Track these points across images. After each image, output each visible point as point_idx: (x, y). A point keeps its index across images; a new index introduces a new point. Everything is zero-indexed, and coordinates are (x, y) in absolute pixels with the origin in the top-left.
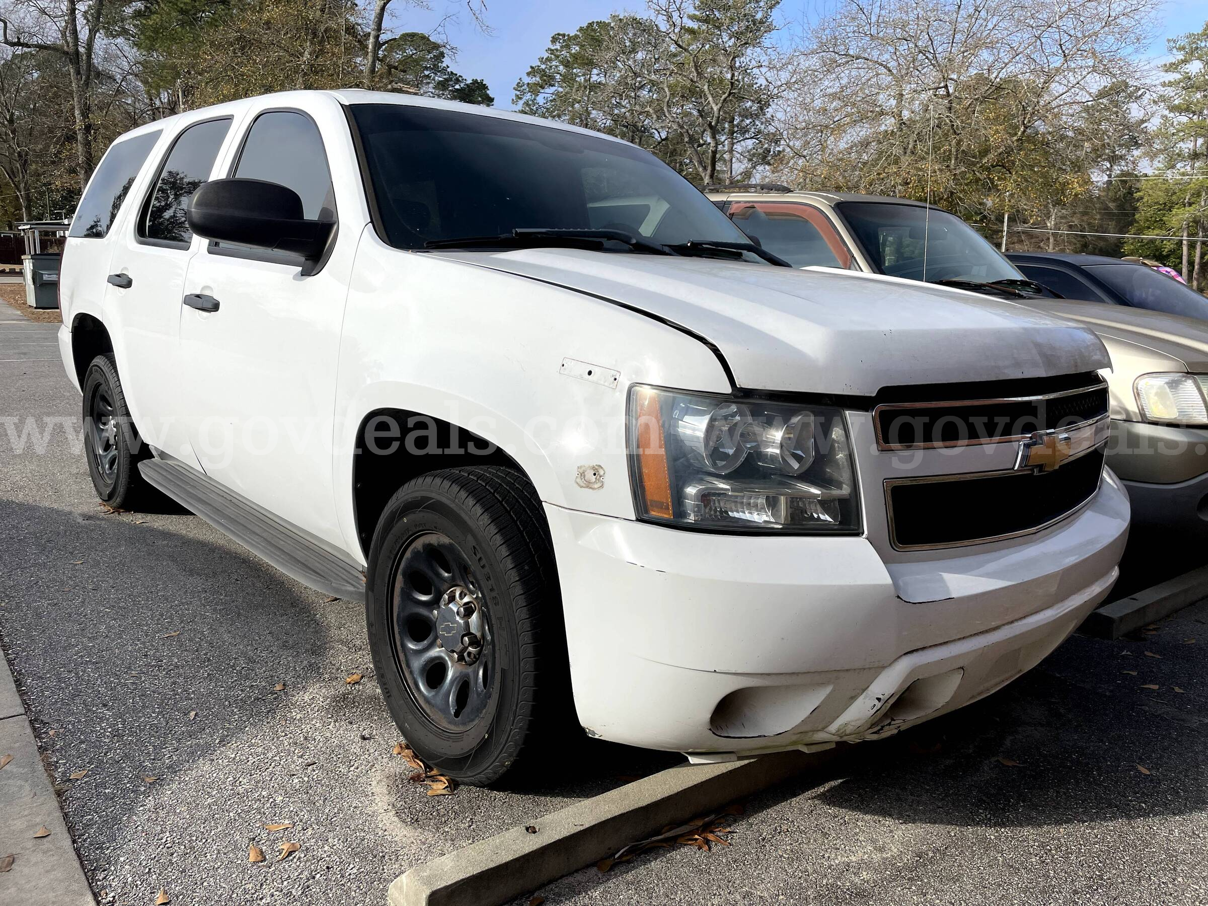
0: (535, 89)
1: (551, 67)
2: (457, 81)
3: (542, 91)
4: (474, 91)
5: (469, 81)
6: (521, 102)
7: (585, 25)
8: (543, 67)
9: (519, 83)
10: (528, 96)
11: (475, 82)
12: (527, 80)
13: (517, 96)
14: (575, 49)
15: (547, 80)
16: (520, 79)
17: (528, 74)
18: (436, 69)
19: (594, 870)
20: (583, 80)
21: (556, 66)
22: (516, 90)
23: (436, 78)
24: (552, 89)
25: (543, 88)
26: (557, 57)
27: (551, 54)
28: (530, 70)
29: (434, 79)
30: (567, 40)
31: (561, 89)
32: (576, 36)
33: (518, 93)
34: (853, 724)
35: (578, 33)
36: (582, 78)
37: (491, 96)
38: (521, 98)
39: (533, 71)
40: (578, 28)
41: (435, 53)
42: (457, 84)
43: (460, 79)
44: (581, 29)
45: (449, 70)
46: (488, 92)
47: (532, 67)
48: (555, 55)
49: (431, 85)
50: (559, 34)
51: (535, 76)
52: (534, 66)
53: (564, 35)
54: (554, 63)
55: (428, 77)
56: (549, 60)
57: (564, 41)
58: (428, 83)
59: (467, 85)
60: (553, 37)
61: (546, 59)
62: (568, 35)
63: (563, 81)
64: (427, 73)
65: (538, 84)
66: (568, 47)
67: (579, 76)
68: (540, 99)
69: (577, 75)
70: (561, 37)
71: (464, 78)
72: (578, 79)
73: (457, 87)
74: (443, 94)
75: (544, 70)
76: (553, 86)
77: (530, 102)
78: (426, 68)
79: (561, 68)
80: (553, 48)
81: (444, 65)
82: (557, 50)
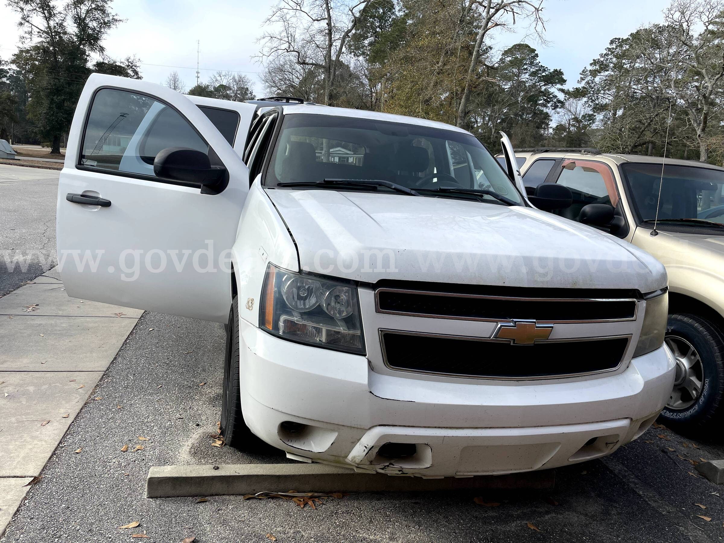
0: (594, 73)
1: (607, 59)
2: (544, 71)
3: (598, 74)
4: (554, 76)
5: (552, 71)
6: (584, 82)
7: (634, 31)
8: (602, 59)
9: (584, 70)
10: (589, 78)
11: (556, 71)
12: (589, 68)
13: (581, 78)
14: (626, 47)
15: (603, 67)
16: (585, 68)
17: (591, 64)
18: (532, 64)
19: (241, 498)
20: (628, 66)
21: (611, 59)
22: (581, 74)
23: (531, 70)
24: (607, 73)
25: (600, 73)
26: (613, 52)
27: (609, 51)
28: (593, 62)
29: (530, 70)
30: (621, 42)
31: (612, 73)
32: (628, 39)
33: (582, 76)
34: (358, 458)
35: (629, 37)
36: (628, 65)
37: (565, 79)
38: (584, 80)
39: (595, 62)
40: (630, 34)
41: (533, 54)
42: (543, 72)
43: (546, 69)
44: (632, 35)
45: (540, 64)
46: (563, 76)
47: (594, 60)
48: (611, 52)
49: (528, 74)
50: (616, 39)
51: (595, 65)
52: (595, 59)
53: (619, 39)
54: (610, 57)
55: (526, 69)
56: (606, 55)
57: (619, 42)
58: (526, 73)
59: (550, 73)
60: (611, 41)
61: (605, 54)
62: (622, 39)
63: (615, 67)
64: (525, 67)
65: (597, 70)
66: (621, 46)
67: (626, 64)
68: (597, 79)
69: (624, 64)
70: (617, 40)
71: (549, 69)
72: (625, 66)
73: (544, 74)
74: (534, 79)
75: (602, 62)
76: (608, 71)
77: (590, 82)
78: (526, 64)
79: (614, 59)
80: (610, 47)
81: (537, 61)
82: (613, 48)
